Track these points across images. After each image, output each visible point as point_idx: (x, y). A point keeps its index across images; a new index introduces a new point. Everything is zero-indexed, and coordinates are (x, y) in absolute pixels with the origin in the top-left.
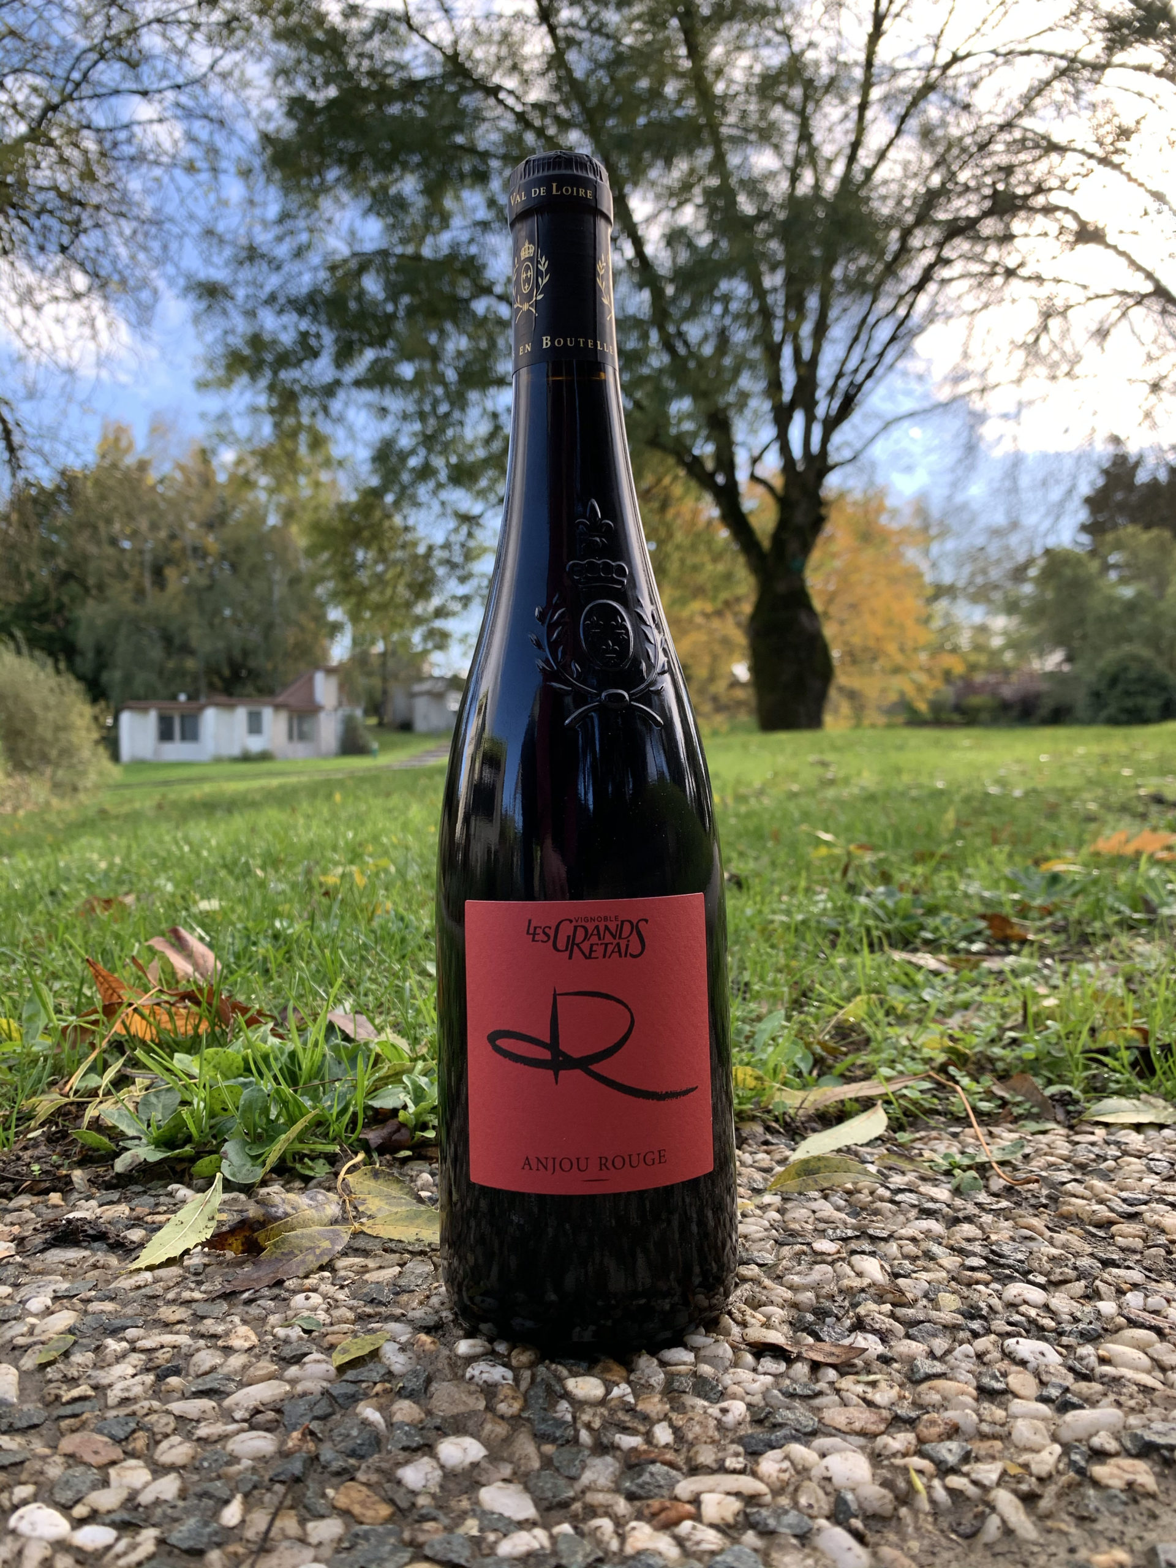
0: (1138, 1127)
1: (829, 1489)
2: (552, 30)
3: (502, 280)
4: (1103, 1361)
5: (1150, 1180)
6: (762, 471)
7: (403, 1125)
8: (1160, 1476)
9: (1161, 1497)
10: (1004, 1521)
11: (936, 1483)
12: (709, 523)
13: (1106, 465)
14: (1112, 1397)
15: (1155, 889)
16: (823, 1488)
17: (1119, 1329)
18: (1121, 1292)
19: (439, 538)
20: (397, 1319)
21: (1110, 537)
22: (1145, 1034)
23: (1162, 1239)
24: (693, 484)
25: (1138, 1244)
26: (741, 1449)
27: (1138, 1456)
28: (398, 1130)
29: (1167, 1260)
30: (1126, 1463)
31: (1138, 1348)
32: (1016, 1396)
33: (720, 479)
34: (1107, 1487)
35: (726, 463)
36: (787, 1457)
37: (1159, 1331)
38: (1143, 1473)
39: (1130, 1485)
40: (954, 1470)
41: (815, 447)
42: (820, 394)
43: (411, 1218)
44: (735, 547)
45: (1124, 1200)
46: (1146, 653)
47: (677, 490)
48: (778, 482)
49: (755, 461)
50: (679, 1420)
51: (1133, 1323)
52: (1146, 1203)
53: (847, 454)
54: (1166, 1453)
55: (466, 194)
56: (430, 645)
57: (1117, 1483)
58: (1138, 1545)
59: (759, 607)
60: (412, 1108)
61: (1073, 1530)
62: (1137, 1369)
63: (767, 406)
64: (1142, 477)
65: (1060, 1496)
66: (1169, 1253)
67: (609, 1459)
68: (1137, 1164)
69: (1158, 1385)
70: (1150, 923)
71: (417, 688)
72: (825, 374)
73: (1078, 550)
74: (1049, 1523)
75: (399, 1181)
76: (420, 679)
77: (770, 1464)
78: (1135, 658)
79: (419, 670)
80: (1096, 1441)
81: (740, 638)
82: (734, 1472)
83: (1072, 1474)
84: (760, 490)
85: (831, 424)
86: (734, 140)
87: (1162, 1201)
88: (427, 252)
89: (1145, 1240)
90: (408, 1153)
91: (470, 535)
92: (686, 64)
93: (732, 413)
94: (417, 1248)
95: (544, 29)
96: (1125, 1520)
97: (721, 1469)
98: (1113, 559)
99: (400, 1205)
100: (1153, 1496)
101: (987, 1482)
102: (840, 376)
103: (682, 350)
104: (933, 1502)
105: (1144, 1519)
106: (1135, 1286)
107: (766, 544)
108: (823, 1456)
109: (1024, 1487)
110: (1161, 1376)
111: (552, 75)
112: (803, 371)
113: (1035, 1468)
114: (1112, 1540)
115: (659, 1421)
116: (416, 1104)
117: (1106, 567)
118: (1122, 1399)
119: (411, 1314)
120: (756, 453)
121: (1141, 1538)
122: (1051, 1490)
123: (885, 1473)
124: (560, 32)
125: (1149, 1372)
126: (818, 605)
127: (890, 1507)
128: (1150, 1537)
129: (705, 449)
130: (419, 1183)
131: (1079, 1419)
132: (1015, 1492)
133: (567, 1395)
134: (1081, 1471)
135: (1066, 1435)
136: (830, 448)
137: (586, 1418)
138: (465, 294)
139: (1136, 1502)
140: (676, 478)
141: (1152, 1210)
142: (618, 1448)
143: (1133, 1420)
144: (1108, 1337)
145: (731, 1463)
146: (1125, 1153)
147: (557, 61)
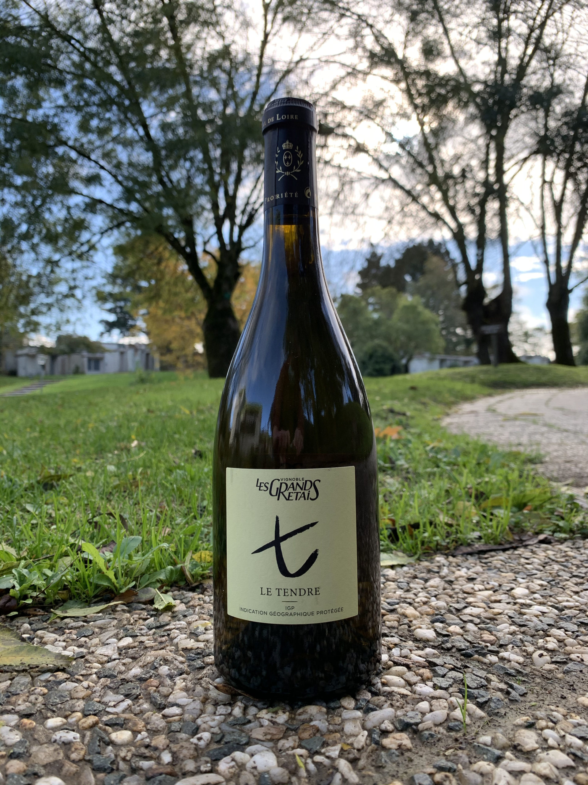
0: (392, 567)
1: (256, 773)
2: (100, 13)
3: (73, 138)
4: (384, 684)
5: (399, 592)
6: (208, 248)
7: (12, 597)
8: (412, 739)
9: (414, 750)
10: (343, 776)
11: (309, 761)
12: (183, 272)
13: (368, 257)
14: (389, 702)
15: (394, 453)
16: (252, 773)
17: (389, 668)
18: (390, 649)
19: (34, 272)
20: (8, 712)
21: (369, 291)
22: (394, 522)
23: (406, 621)
24: (174, 251)
25: (396, 624)
26: (208, 759)
27: (402, 731)
28: (9, 600)
29: (409, 631)
30: (398, 735)
31: (399, 676)
32: (345, 709)
33: (188, 250)
34: (390, 749)
35: (191, 241)
36: (233, 760)
37: (407, 666)
38: (405, 739)
39: (400, 746)
40: (318, 753)
41: (235, 239)
42: (238, 212)
43: (17, 651)
44: (195, 284)
45: (388, 603)
46: (385, 344)
47: (167, 254)
48: (217, 254)
49: (205, 243)
50: (174, 747)
51: (396, 664)
52: (398, 604)
53: (251, 243)
54: (414, 727)
55: (52, 91)
56: (28, 329)
57: (394, 746)
58: (405, 777)
59: (208, 316)
60: (18, 588)
61: (374, 774)
62: (399, 686)
63: (211, 216)
64: (383, 263)
65: (368, 757)
66: (410, 627)
67: (136, 776)
68: (393, 585)
69: (409, 693)
70: (392, 468)
71: (20, 352)
72: (240, 202)
73: (355, 296)
74: (364, 772)
75: (10, 630)
76: (22, 347)
77: (224, 765)
78: (380, 346)
79: (21, 342)
80: (383, 726)
81: (199, 330)
82: (206, 772)
83: (373, 745)
84: (209, 257)
85: (242, 228)
86: (196, 82)
87: (405, 602)
88: (29, 119)
89: (398, 622)
90: (16, 613)
91: (52, 271)
92: (171, 42)
93: (195, 218)
94: (21, 668)
95: (96, 11)
96: (398, 765)
97: (198, 772)
98: (371, 300)
99: (11, 644)
100: (409, 750)
101: (333, 756)
102: (247, 204)
103: (169, 185)
104: (307, 771)
105: (406, 763)
106: (396, 645)
107: (212, 284)
108: (252, 755)
109: (351, 756)
110: (409, 688)
111: (100, 35)
112: (230, 200)
113: (356, 745)
114: (393, 776)
115: (164, 749)
116: (20, 585)
117: (368, 304)
118: (394, 702)
119: (18, 708)
120: (206, 239)
121: (406, 773)
122: (365, 755)
123: (283, 760)
124: (105, 14)
125: (404, 687)
126: (238, 316)
127: (287, 778)
128: (410, 771)
129: (180, 235)
130: (22, 630)
131: (375, 717)
132: (347, 759)
133: (111, 743)
134: (377, 743)
135: (369, 725)
136: (243, 239)
137: (122, 754)
138: (52, 143)
139: (402, 754)
140: (165, 248)
141: (401, 607)
142: (142, 769)
143: (399, 713)
144: (385, 672)
145: (203, 768)
146: (388, 580)
147: (103, 28)
